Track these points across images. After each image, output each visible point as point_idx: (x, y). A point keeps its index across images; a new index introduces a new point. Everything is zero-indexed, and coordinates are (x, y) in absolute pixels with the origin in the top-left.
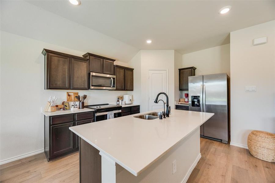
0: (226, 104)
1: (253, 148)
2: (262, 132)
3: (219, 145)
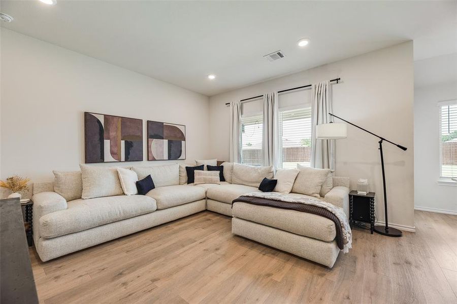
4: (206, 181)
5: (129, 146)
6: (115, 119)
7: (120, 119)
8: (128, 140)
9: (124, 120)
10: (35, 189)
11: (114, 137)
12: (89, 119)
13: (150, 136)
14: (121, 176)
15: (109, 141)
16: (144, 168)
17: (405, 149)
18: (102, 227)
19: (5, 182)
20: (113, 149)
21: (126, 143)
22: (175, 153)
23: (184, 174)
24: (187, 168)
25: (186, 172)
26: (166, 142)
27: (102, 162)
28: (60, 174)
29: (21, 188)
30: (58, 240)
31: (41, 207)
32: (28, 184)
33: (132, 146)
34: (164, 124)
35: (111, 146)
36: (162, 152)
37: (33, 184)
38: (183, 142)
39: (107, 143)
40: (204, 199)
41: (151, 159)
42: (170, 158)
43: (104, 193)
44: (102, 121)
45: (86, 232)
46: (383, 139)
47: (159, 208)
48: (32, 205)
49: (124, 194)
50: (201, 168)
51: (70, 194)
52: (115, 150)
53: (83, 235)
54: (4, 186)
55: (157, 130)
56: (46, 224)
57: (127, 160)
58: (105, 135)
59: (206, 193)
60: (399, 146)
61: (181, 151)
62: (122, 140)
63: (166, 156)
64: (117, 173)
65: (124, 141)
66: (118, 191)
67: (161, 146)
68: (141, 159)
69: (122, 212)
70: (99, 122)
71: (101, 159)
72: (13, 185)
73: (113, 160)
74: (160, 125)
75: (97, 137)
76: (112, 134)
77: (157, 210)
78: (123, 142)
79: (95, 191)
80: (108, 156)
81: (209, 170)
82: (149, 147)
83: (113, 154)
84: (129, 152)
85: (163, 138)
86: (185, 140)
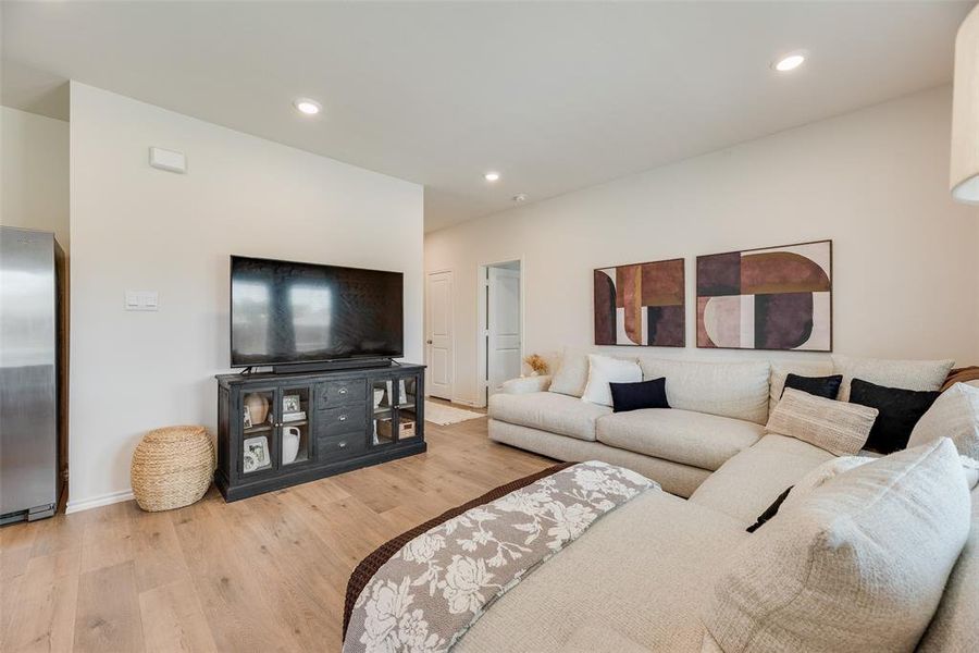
0: (52, 361)
1: (147, 486)
2: (172, 429)
3: (12, 540)
5: (655, 315)
6: (632, 270)
7: (640, 268)
8: (654, 305)
9: (646, 269)
11: (631, 303)
12: (599, 279)
13: (703, 292)
15: (623, 309)
20: (629, 324)
21: (651, 312)
22: (781, 331)
26: (747, 302)
27: (615, 344)
33: (661, 317)
34: (743, 254)
35: (626, 318)
36: (737, 328)
39: (620, 313)
41: (704, 342)
42: (762, 345)
44: (613, 275)
50: (832, 386)
52: (632, 325)
55: (721, 274)
57: (651, 342)
58: (618, 300)
62: (643, 305)
63: (747, 336)
65: (646, 308)
67: (735, 310)
68: (680, 342)
70: (609, 280)
71: (612, 341)
73: (629, 341)
74: (732, 260)
75: (608, 304)
76: (628, 297)
78: (644, 310)
80: (622, 336)
81: (854, 399)
82: (699, 316)
83: (629, 331)
84: (655, 328)
85: (737, 292)
86: (828, 287)
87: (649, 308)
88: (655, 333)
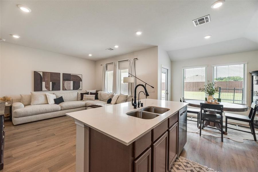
4: (88, 99)
5: (54, 84)
6: (47, 73)
7: (50, 73)
8: (54, 82)
9: (51, 74)
10: (13, 101)
11: (47, 81)
12: (36, 74)
13: (64, 80)
14: (47, 96)
15: (45, 82)
16: (60, 93)
17: (153, 88)
18: (37, 115)
19: (2, 98)
21: (53, 83)
22: (76, 87)
23: (80, 96)
24: (81, 93)
25: (80, 95)
26: (72, 82)
27: (42, 91)
28: (23, 96)
29: (8, 101)
30: (20, 118)
31: (14, 107)
32: (11, 99)
33: (55, 84)
34: (71, 74)
35: (45, 85)
36: (70, 86)
37: (13, 99)
38: (81, 82)
39: (44, 83)
40: (85, 106)
41: (64, 89)
42: (74, 89)
43: (40, 103)
44: (42, 74)
45: (30, 116)
46: (146, 84)
47: (62, 109)
48: (12, 107)
49: (48, 104)
50: (87, 93)
51: (27, 103)
52: (47, 86)
53: (29, 117)
54: (1, 99)
55: (67, 77)
56: (15, 112)
57: (53, 90)
58: (43, 80)
59: (86, 104)
60: (151, 86)
61: (80, 86)
63: (72, 88)
64: (46, 96)
66: (46, 102)
67: (70, 84)
68: (59, 90)
69: (45, 110)
70: (40, 75)
72: (5, 99)
73: (46, 90)
74: (69, 75)
75: (39, 81)
76: (46, 79)
77: (61, 110)
78: (51, 83)
79: (36, 102)
80: (44, 88)
81: (91, 94)
82: (63, 84)
83: (46, 87)
84: (54, 86)
85: (70, 80)
86: (82, 81)
87: (52, 83)
88: (54, 87)
